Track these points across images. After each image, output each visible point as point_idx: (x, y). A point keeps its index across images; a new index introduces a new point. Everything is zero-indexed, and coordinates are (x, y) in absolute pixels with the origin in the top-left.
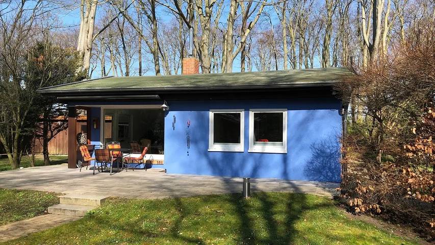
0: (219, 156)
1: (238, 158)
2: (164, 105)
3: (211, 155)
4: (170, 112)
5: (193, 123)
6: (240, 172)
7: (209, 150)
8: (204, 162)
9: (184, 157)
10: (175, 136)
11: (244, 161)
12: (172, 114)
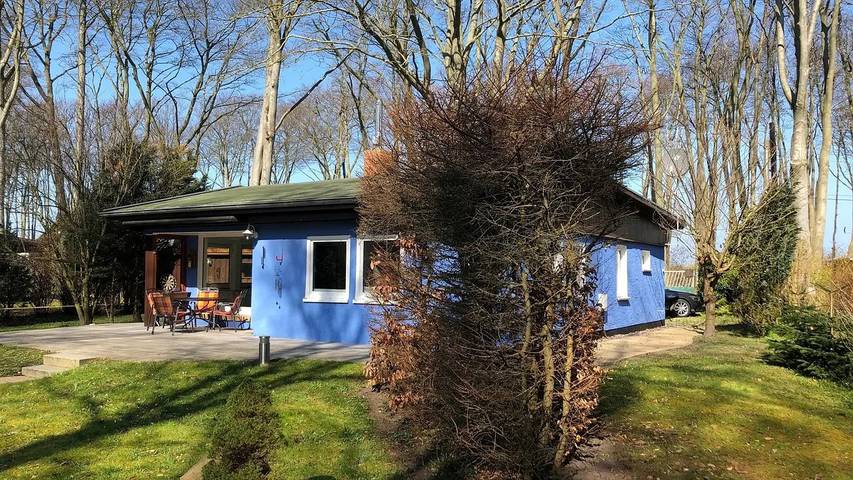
0: (316, 310)
1: (340, 312)
2: (247, 232)
3: (307, 308)
4: (259, 242)
5: (286, 258)
6: (342, 334)
7: (304, 300)
8: (298, 319)
9: (274, 311)
10: (263, 277)
11: (347, 318)
12: (261, 244)
